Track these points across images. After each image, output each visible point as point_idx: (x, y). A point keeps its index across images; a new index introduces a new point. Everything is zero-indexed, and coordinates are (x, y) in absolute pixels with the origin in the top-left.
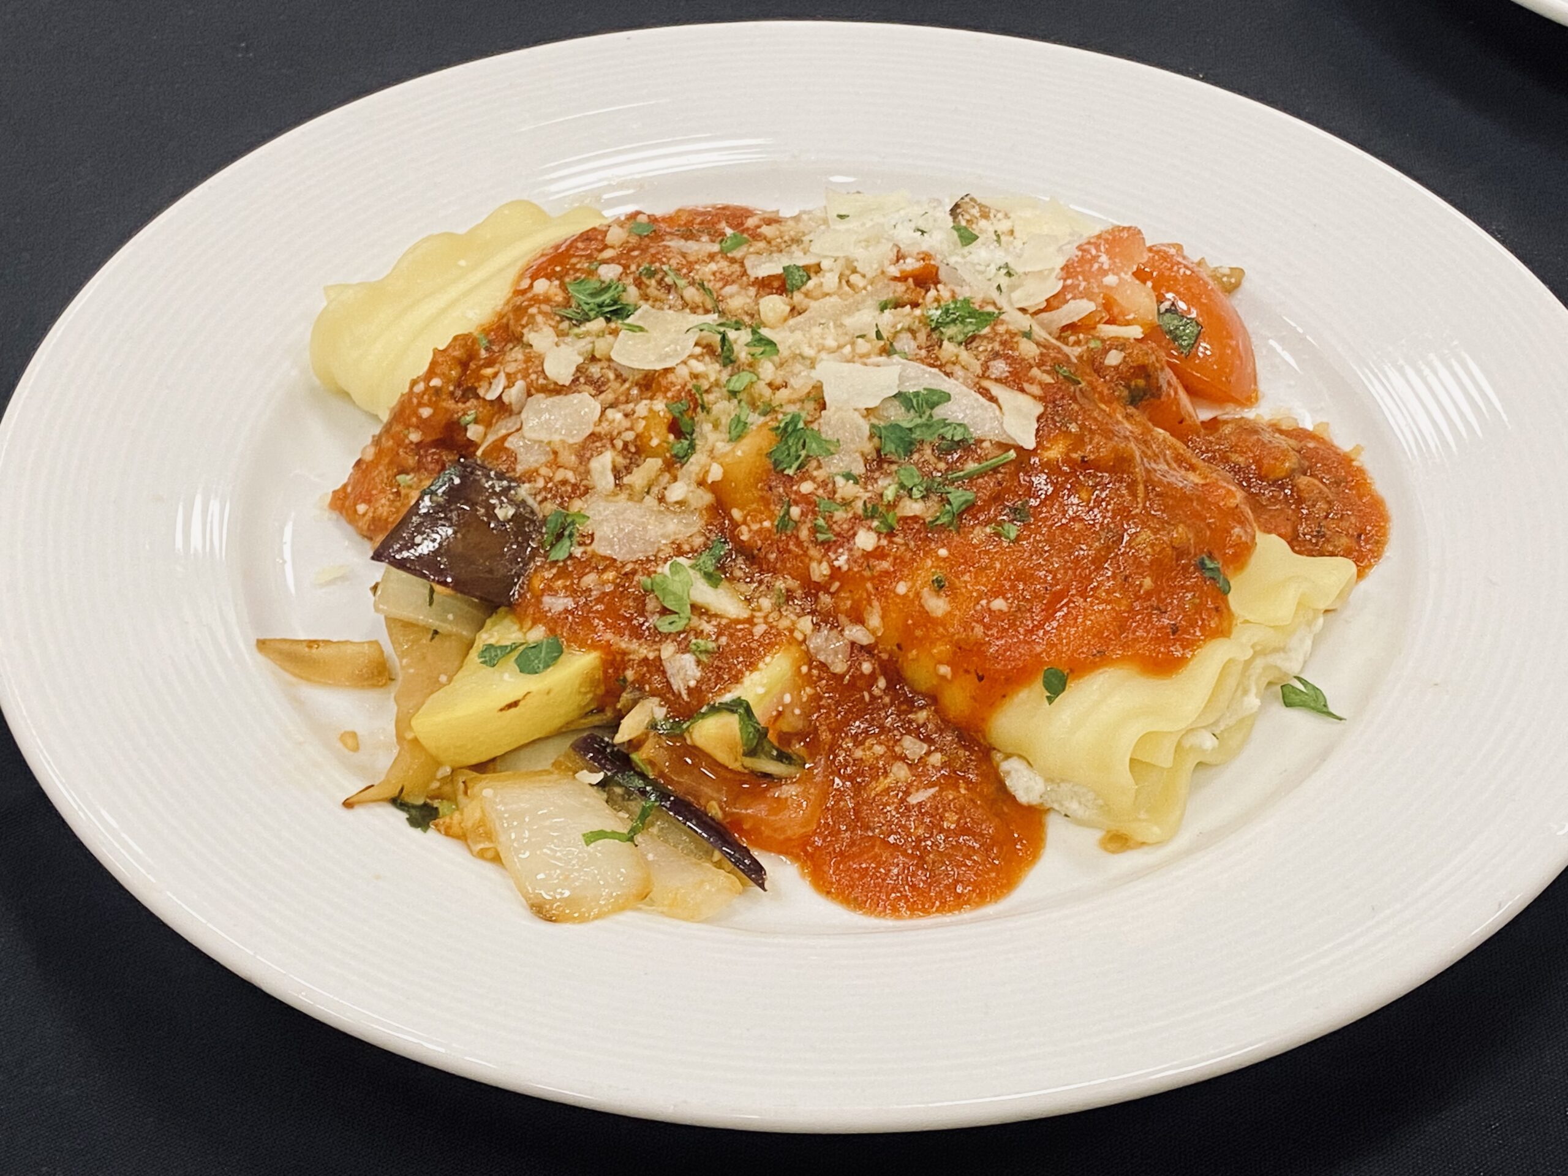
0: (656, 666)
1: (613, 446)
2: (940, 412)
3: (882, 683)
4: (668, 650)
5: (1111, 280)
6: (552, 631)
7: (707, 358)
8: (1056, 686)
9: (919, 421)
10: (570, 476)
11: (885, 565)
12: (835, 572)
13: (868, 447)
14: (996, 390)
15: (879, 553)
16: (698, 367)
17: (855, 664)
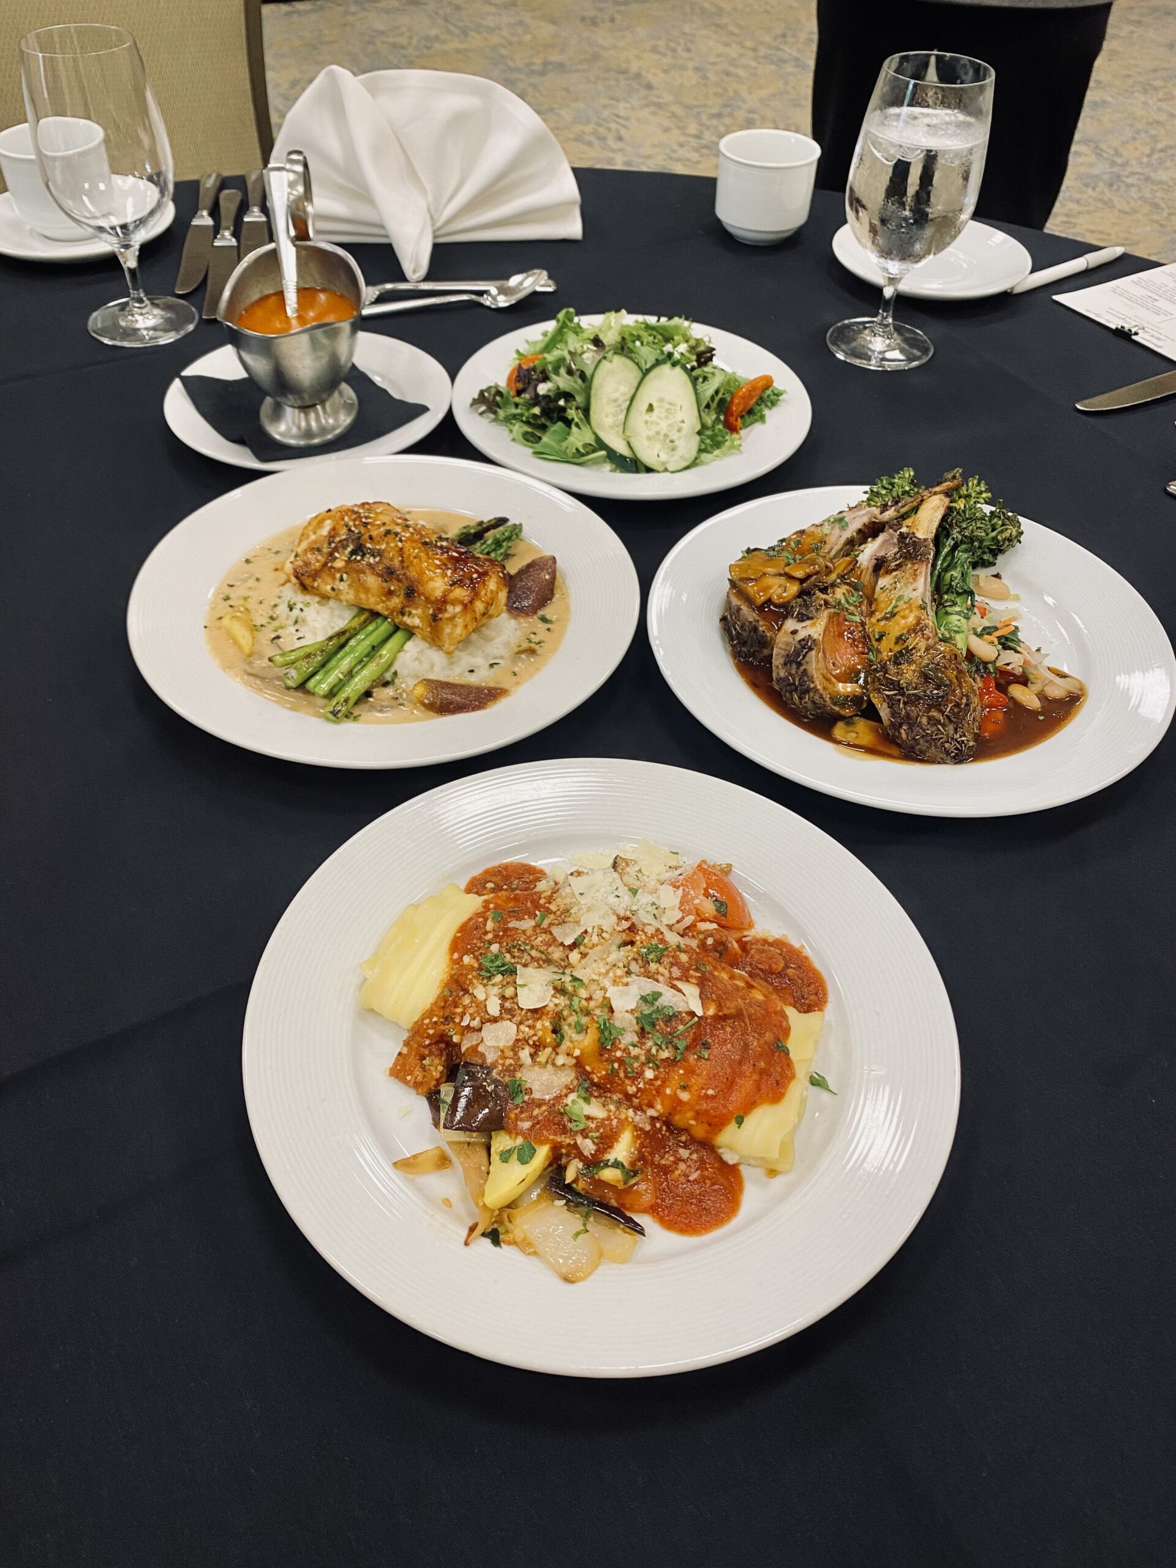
0: (575, 1146)
1: (529, 1044)
2: (658, 1003)
3: (664, 1128)
4: (579, 1139)
5: (697, 901)
6: (525, 1138)
7: (558, 995)
8: (740, 1122)
9: (652, 1009)
10: (512, 1061)
11: (659, 1083)
12: (639, 1090)
13: (637, 1028)
14: (679, 984)
15: (656, 1078)
16: (556, 1001)
17: (653, 1125)
